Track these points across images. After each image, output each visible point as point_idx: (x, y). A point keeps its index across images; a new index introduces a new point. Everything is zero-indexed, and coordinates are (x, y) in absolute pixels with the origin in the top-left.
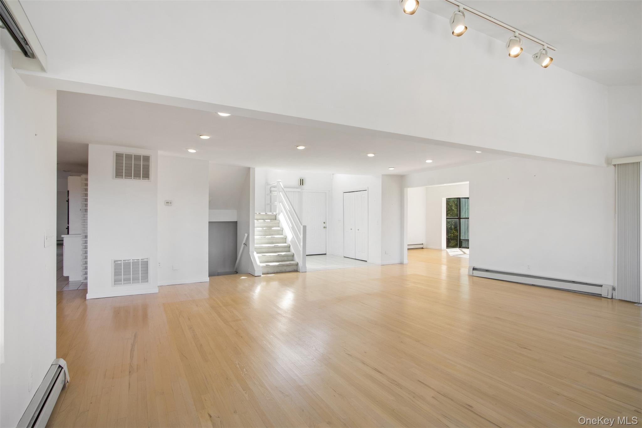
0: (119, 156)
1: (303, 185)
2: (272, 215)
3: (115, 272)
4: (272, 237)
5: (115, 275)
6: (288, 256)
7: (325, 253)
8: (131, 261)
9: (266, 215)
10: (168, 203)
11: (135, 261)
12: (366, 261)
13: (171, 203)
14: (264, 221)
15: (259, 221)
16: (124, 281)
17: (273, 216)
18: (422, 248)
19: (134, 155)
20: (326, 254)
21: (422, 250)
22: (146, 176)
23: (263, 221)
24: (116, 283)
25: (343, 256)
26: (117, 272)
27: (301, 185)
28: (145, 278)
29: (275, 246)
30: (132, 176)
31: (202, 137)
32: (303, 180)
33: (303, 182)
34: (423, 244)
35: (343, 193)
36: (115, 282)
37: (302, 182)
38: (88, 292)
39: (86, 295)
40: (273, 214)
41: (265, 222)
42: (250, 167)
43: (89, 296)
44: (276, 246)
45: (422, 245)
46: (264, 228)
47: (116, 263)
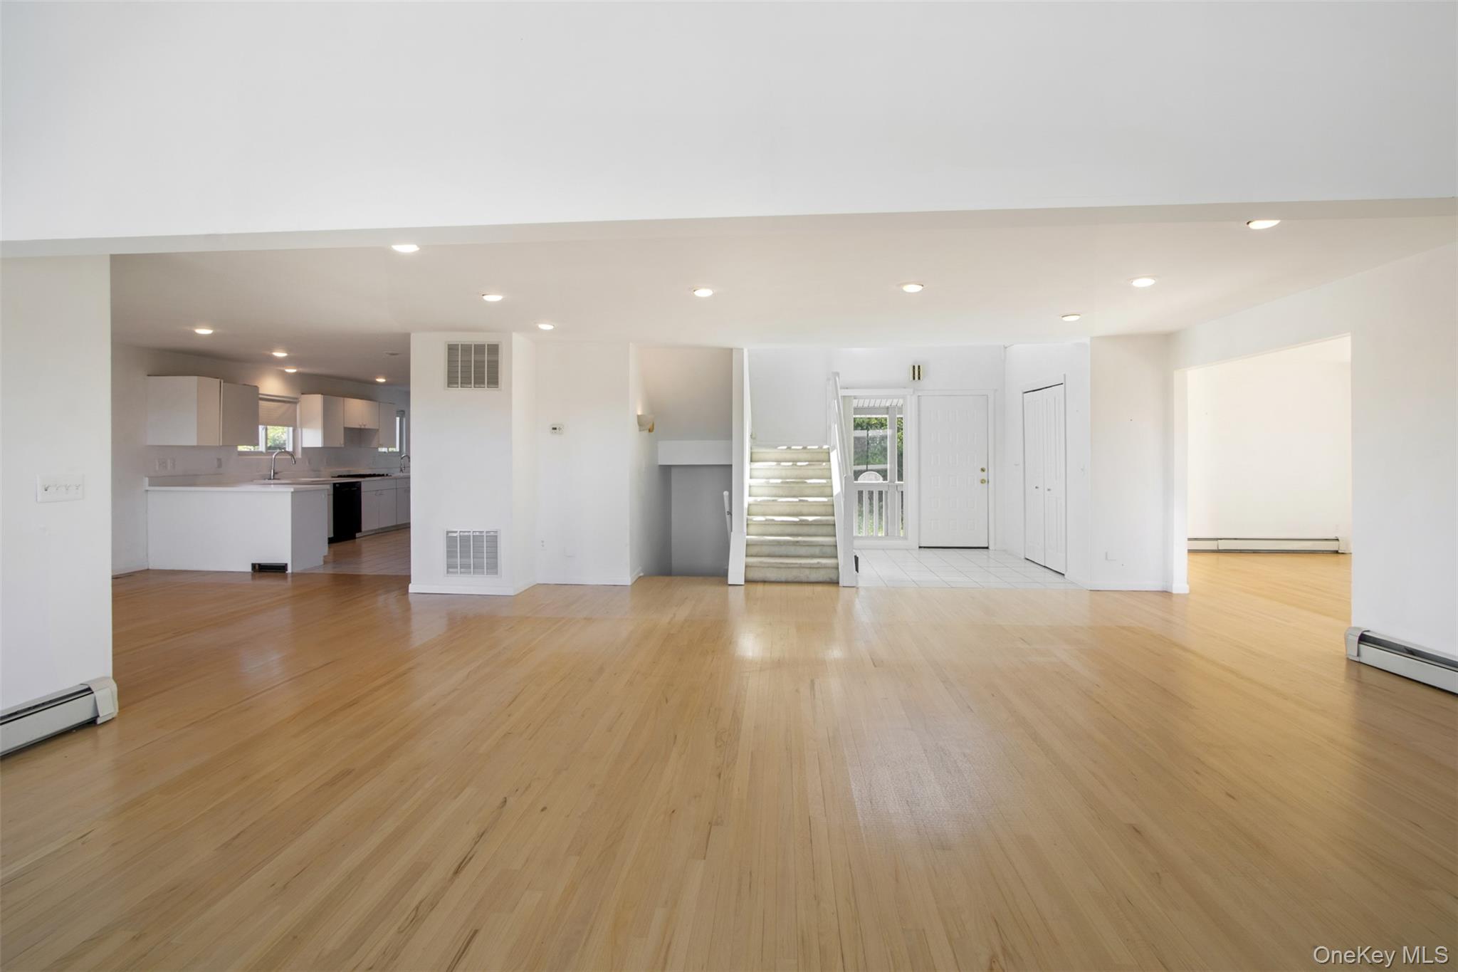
0: (452, 349)
1: (919, 378)
2: (818, 450)
3: (448, 552)
4: (800, 501)
5: (448, 557)
6: (823, 546)
7: (986, 546)
8: (471, 534)
9: (805, 451)
10: (555, 429)
11: (477, 534)
12: (1063, 575)
13: (560, 429)
14: (777, 465)
15: (783, 464)
16: (461, 568)
17: (822, 452)
18: (1337, 552)
19: (475, 345)
20: (987, 548)
21: (1334, 558)
22: (494, 381)
23: (775, 463)
24: (450, 570)
25: (1023, 558)
26: (451, 554)
27: (914, 378)
28: (493, 567)
29: (801, 521)
30: (471, 383)
31: (487, 298)
32: (919, 367)
33: (919, 372)
34: (1338, 540)
35: (1021, 393)
36: (448, 568)
37: (917, 373)
38: (412, 581)
39: (408, 586)
40: (821, 448)
41: (796, 467)
42: (730, 346)
43: (412, 588)
44: (804, 521)
45: (1336, 542)
46: (772, 481)
47: (450, 535)
